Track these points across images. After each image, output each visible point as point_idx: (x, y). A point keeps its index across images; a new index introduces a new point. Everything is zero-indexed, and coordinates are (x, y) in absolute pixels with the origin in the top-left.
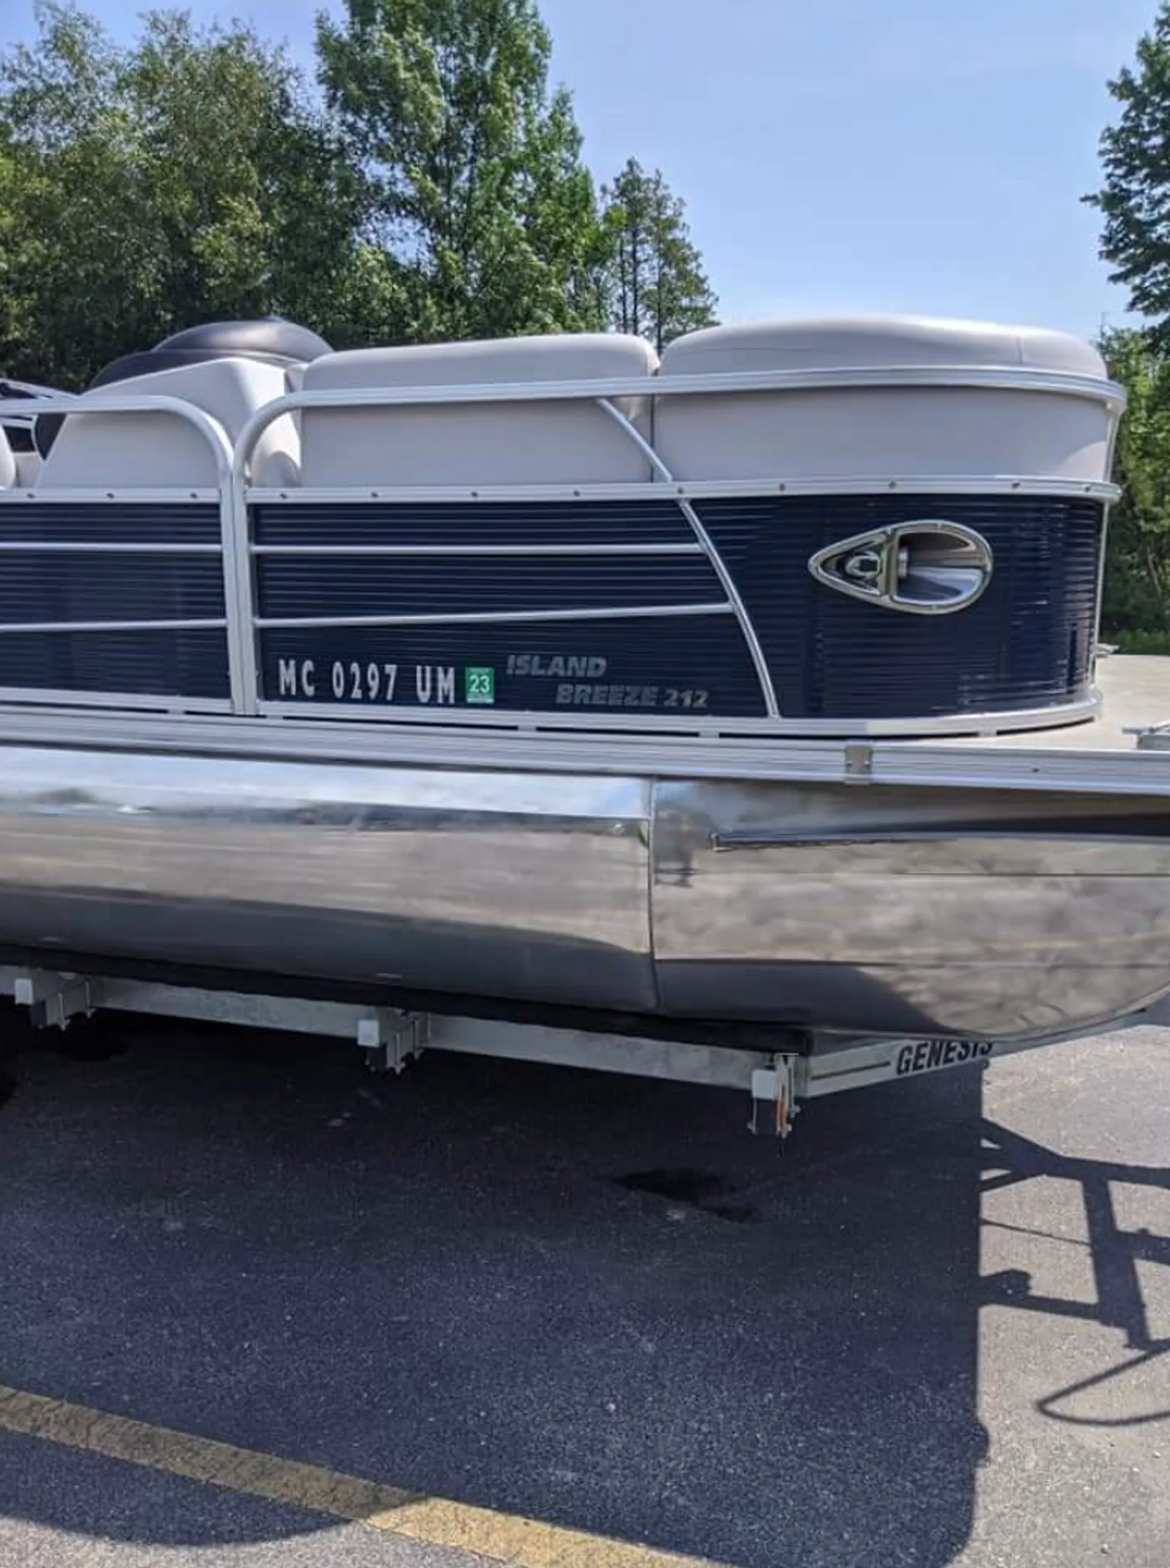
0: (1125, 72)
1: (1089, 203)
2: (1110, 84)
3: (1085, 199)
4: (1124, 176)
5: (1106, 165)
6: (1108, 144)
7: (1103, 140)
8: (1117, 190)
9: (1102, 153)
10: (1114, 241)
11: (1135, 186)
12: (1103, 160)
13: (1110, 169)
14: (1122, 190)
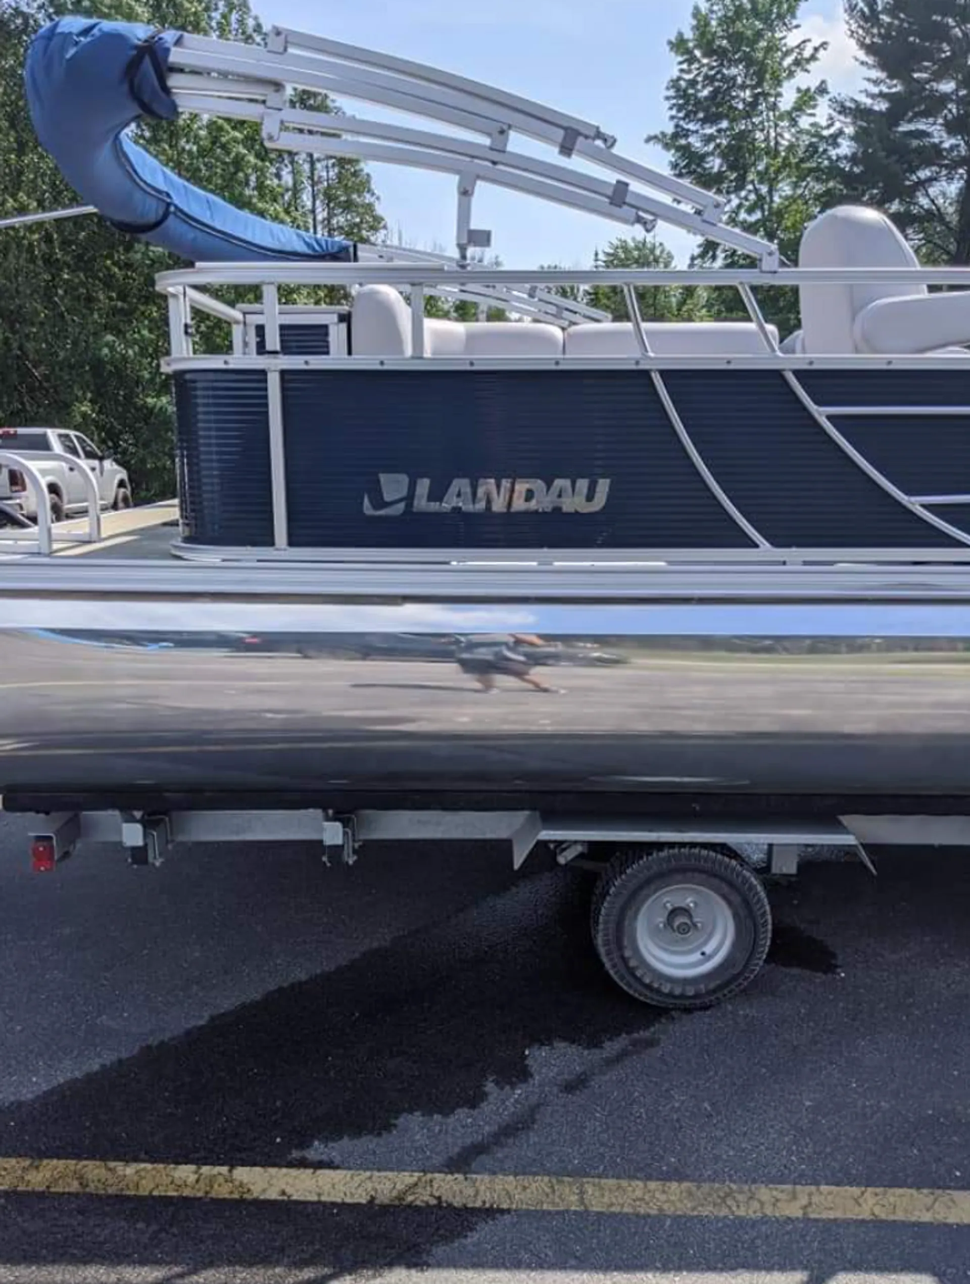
0: (680, 34)
1: (652, 142)
2: (670, 43)
3: (649, 139)
4: (684, 119)
5: (671, 108)
6: (672, 93)
7: (668, 88)
8: (679, 130)
9: (668, 98)
10: (678, 168)
11: (692, 126)
12: (667, 104)
13: (674, 112)
14: (683, 129)
